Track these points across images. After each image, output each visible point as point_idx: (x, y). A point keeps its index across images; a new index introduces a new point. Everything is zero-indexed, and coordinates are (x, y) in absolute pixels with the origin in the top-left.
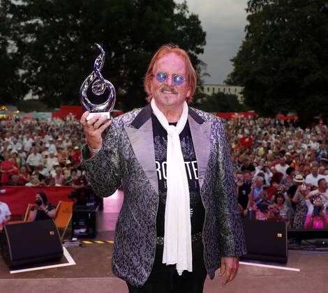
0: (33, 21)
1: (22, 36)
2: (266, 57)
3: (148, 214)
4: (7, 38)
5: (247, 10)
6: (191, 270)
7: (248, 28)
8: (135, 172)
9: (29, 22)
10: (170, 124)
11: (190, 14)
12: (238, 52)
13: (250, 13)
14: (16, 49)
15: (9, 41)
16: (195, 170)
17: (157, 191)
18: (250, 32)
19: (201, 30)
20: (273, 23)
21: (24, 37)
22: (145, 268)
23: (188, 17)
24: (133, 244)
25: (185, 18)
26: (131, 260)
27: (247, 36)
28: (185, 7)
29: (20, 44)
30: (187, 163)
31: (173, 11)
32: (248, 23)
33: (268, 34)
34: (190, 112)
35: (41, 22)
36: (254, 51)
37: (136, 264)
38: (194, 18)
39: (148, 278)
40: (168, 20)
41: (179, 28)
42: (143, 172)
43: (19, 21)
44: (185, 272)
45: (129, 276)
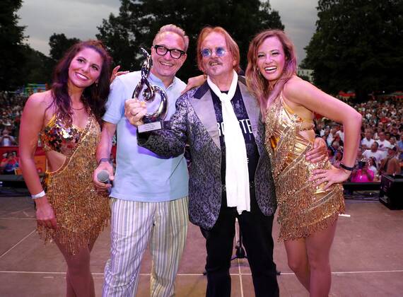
2: (332, 46)
3: (213, 167)
5: (318, 8)
7: (318, 22)
8: (200, 134)
10: (222, 92)
11: (272, 11)
12: (310, 42)
13: (320, 11)
16: (248, 126)
17: (219, 147)
18: (320, 26)
19: (280, 24)
20: (338, 19)
22: (214, 213)
23: (270, 13)
24: (203, 194)
25: (268, 15)
26: (202, 208)
27: (318, 29)
28: (268, 5)
30: (242, 121)
31: (258, 8)
32: (319, 19)
33: (334, 28)
36: (322, 41)
37: (206, 210)
38: (275, 14)
39: (217, 221)
40: (255, 15)
41: (263, 22)
42: (207, 133)
44: (244, 212)
45: (201, 222)
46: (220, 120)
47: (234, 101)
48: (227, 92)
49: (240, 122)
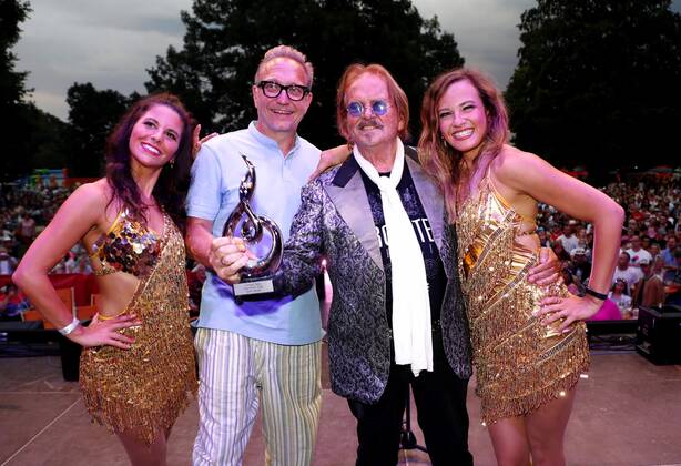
0: (231, 50)
1: (217, 70)
2: (546, 91)
3: (372, 301)
4: (199, 73)
5: (521, 27)
6: (431, 369)
7: (521, 50)
8: (347, 246)
9: (226, 51)
11: (442, 33)
12: (507, 84)
13: (524, 31)
14: (210, 87)
15: (201, 78)
16: (427, 229)
17: (381, 266)
18: (524, 58)
19: (457, 55)
20: (556, 45)
21: (220, 72)
22: (379, 376)
23: (439, 38)
24: (357, 347)
25: (435, 39)
26: (357, 370)
27: (521, 64)
28: (435, 23)
29: (215, 80)
30: (416, 221)
31: (419, 32)
32: (523, 45)
33: (549, 60)
34: (407, 152)
35: (241, 51)
36: (530, 83)
37: (365, 373)
38: (448, 39)
40: (413, 42)
41: (427, 54)
42: (359, 243)
43: (213, 51)
45: (358, 392)
46: (380, 222)
47: (400, 188)
48: (388, 175)
49: (414, 224)
